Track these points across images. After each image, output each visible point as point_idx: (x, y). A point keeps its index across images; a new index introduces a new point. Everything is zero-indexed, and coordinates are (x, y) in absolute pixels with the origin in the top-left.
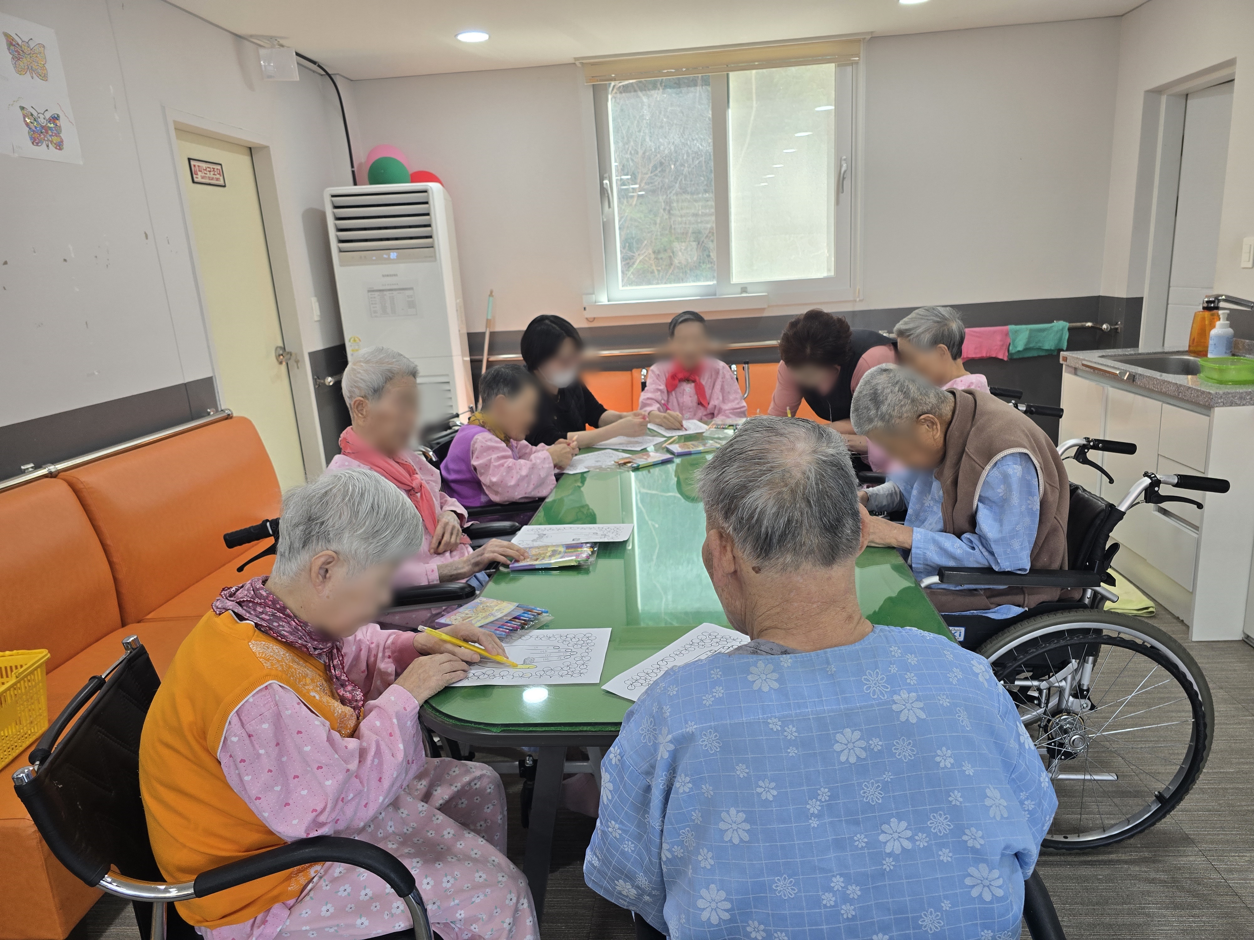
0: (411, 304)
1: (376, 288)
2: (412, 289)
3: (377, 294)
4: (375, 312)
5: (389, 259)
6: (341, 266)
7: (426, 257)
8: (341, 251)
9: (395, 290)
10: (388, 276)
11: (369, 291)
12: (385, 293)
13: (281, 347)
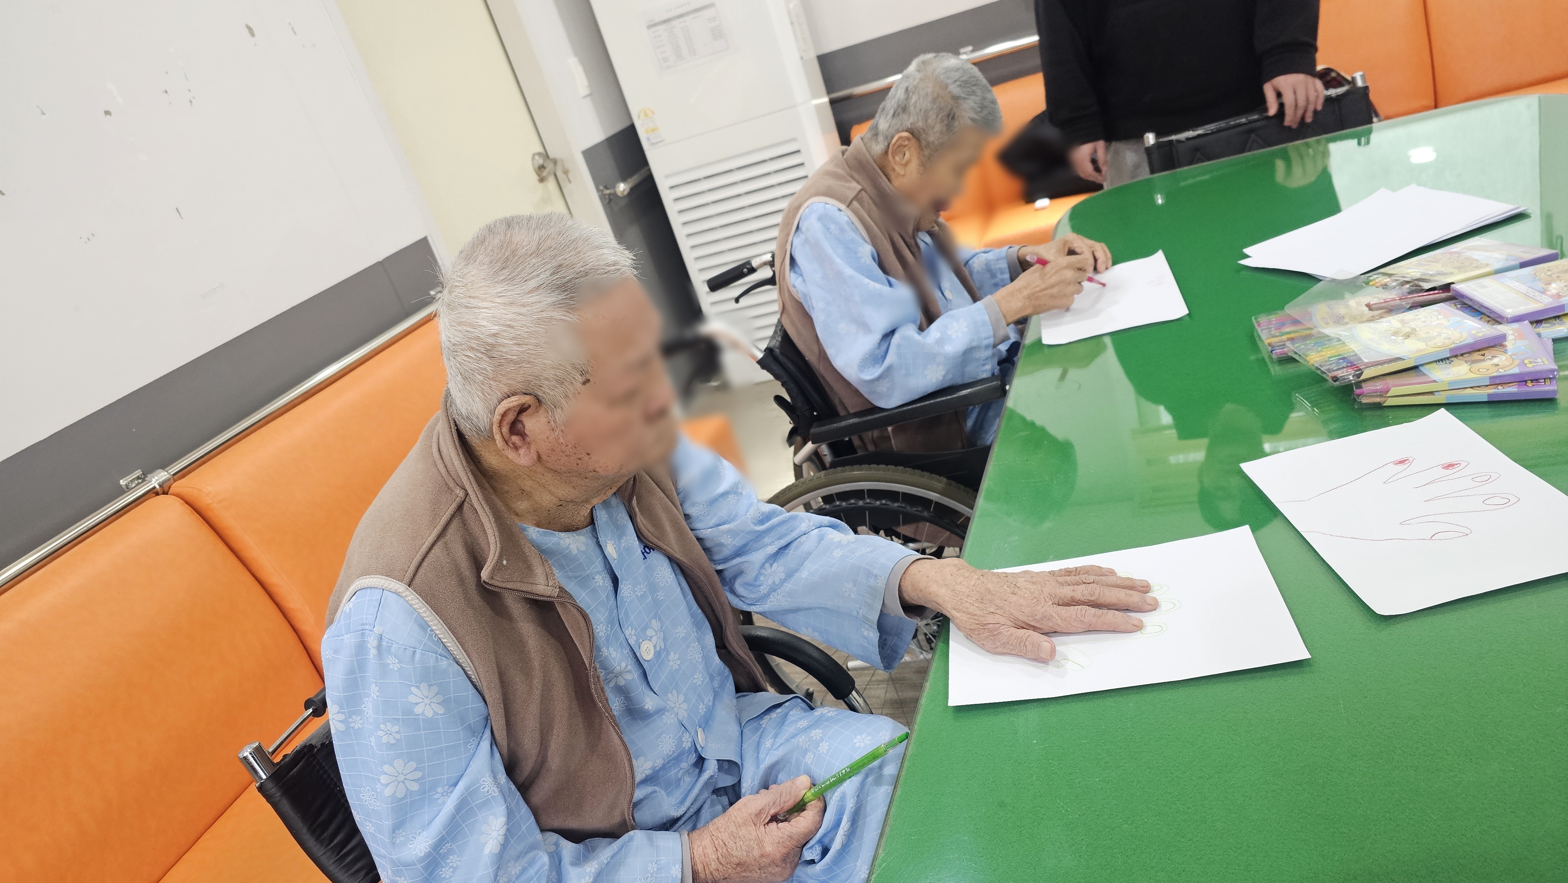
0: (717, 33)
1: (658, 19)
2: (711, 5)
3: (661, 28)
4: (666, 60)
9: (687, 14)
11: (650, 27)
12: (674, 23)
13: (539, 154)
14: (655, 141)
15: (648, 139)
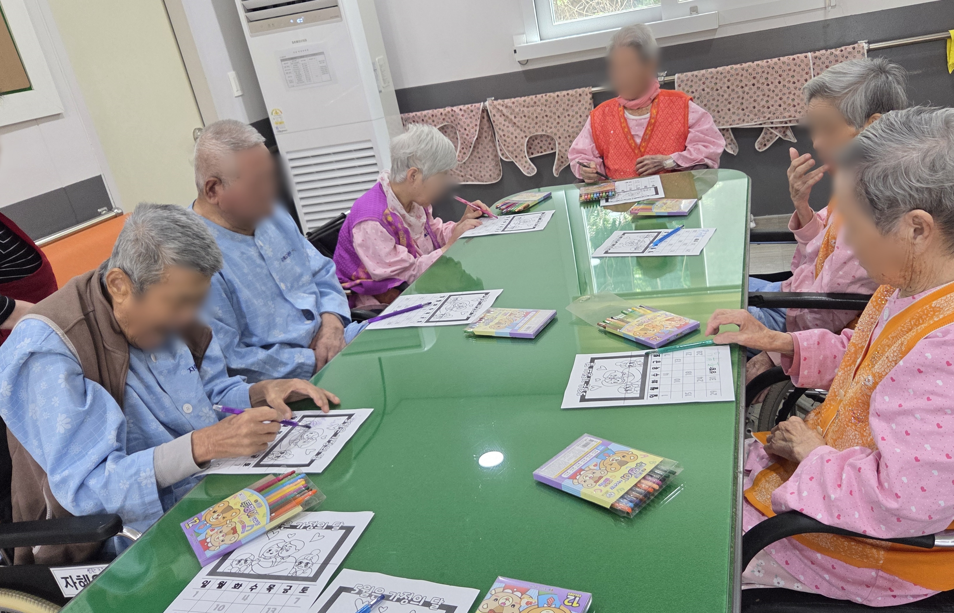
0: (325, 70)
1: (287, 57)
2: (322, 53)
3: (289, 62)
4: (291, 82)
5: (295, 24)
6: (252, 36)
7: (332, 18)
8: (249, 21)
9: (306, 56)
10: (297, 42)
11: (282, 60)
12: (297, 60)
14: (281, 130)
15: (277, 128)
